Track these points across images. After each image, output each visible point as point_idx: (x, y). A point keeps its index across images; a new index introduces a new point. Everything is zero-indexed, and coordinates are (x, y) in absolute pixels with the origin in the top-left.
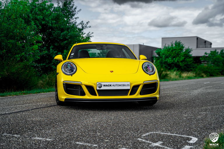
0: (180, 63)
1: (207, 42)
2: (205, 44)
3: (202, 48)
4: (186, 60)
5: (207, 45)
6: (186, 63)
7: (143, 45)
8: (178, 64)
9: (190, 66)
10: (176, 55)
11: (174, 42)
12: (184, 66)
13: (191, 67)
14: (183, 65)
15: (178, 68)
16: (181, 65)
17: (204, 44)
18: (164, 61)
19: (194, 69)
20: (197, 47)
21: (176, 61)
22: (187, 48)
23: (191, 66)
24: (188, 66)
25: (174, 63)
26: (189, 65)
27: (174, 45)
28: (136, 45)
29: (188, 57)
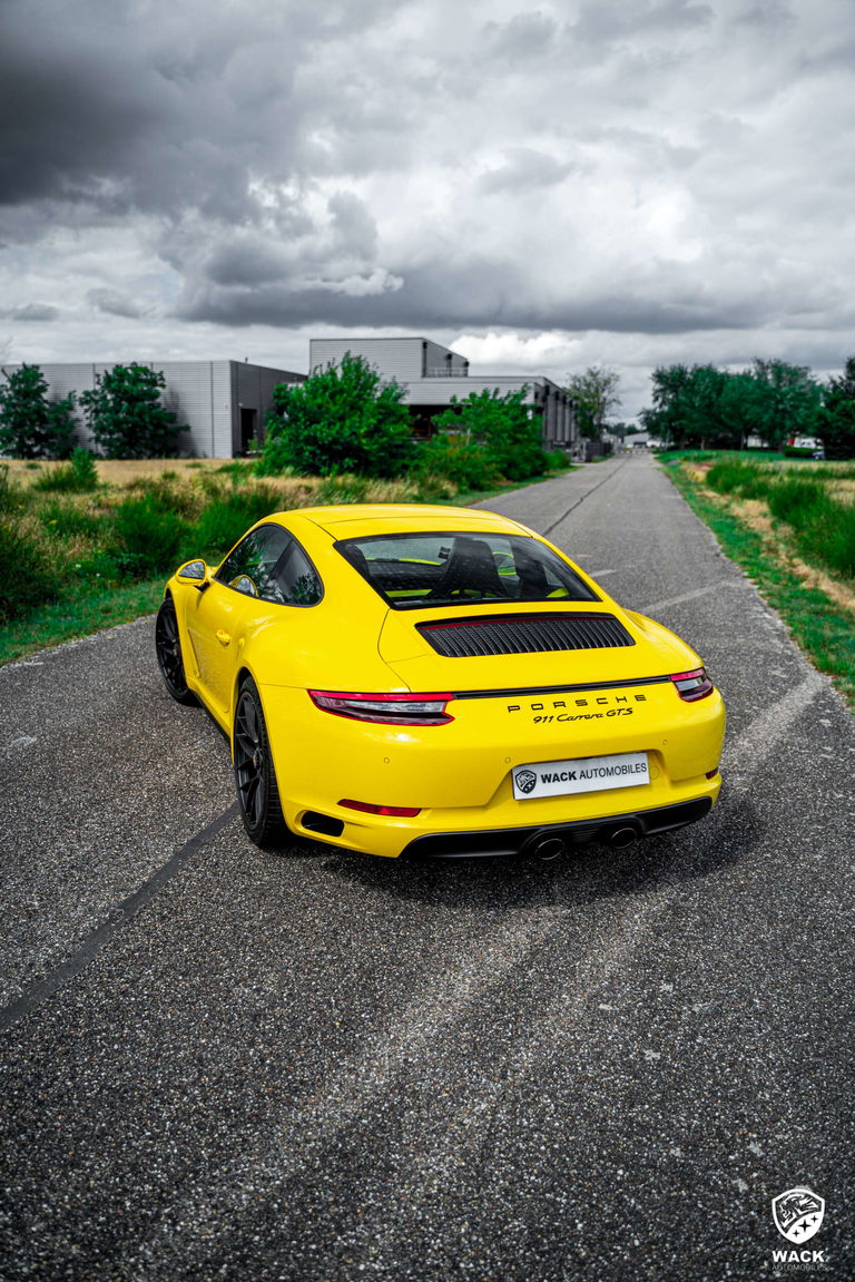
0: (364, 441)
1: (454, 357)
2: (450, 365)
3: (440, 376)
4: (383, 427)
5: (453, 368)
6: (385, 439)
7: (245, 365)
8: (356, 442)
9: (401, 451)
10: (347, 408)
11: (339, 360)
12: (380, 451)
13: (403, 456)
14: (375, 447)
15: (356, 461)
16: (366, 448)
17: (445, 363)
18: (306, 433)
19: (416, 462)
20: (425, 374)
21: (347, 432)
22: (389, 380)
23: (405, 451)
24: (394, 450)
25: (342, 440)
26: (398, 446)
27: (340, 373)
28: (221, 362)
29: (392, 419)
